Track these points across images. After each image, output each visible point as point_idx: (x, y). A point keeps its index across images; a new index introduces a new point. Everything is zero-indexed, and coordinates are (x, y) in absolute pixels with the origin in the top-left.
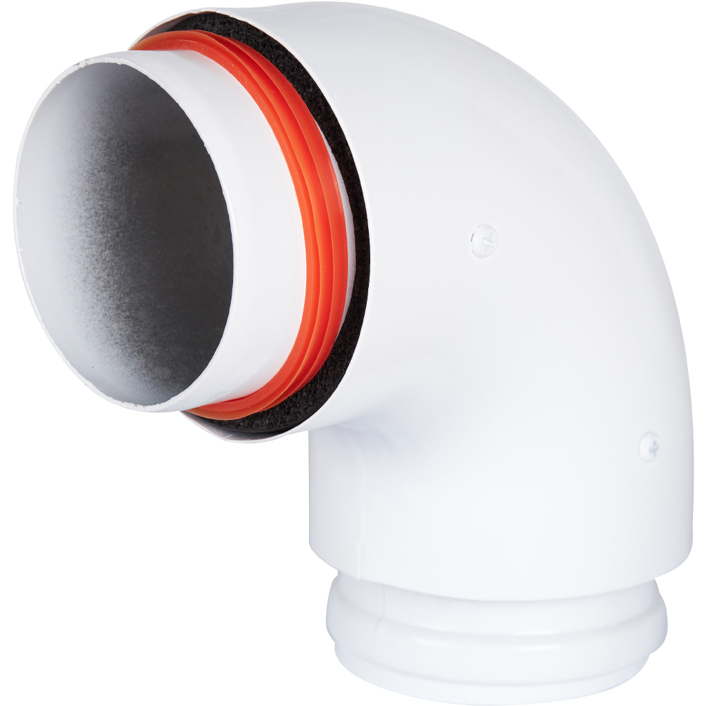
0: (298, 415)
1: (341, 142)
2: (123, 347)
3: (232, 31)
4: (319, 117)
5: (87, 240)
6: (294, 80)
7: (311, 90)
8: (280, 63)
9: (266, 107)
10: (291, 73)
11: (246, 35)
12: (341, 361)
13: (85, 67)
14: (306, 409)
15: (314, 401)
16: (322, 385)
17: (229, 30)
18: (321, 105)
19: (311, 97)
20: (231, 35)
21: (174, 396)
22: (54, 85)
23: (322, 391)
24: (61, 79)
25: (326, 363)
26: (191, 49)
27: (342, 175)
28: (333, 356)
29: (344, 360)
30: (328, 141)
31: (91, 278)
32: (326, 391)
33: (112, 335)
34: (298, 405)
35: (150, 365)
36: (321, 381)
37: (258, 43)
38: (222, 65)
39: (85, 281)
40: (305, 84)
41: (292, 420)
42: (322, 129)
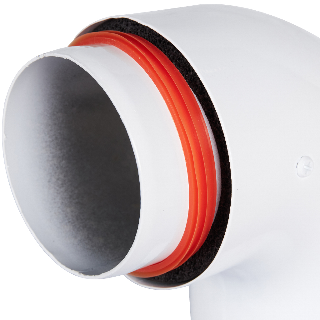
0: (184, 276)
1: (211, 108)
2: (73, 224)
3: (139, 31)
4: (197, 92)
5: (51, 155)
6: (180, 66)
7: (191, 73)
8: (170, 54)
9: (162, 88)
10: (178, 61)
11: (148, 34)
12: (212, 247)
13: (44, 58)
14: (189, 273)
15: (195, 269)
16: (199, 260)
17: (138, 30)
18: (198, 83)
19: (191, 78)
20: (139, 33)
21: (103, 272)
22: (24, 68)
23: (200, 264)
24: (29, 64)
25: (202, 246)
26: (112, 44)
27: (212, 130)
28: (207, 242)
29: (214, 246)
30: (203, 107)
31: (54, 179)
32: (202, 264)
33: (66, 216)
34: (184, 269)
35: (90, 236)
36: (198, 257)
37: (156, 40)
38: (132, 57)
39: (49, 182)
40: (187, 69)
41: (180, 279)
42: (199, 99)
